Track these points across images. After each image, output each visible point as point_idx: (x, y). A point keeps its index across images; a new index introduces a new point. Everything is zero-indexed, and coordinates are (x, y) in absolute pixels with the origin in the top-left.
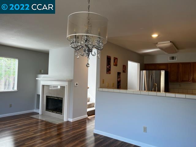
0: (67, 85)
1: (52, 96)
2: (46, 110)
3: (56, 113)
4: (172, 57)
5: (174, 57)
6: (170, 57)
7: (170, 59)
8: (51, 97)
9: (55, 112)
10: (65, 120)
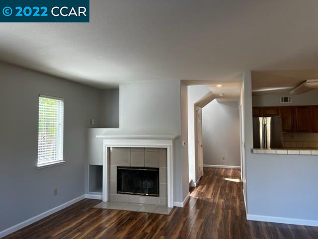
0: (170, 146)
1: (132, 165)
2: (117, 193)
3: (135, 194)
4: (285, 98)
5: (287, 98)
6: (282, 98)
7: (282, 101)
8: (131, 167)
9: (133, 193)
10: (170, 205)
